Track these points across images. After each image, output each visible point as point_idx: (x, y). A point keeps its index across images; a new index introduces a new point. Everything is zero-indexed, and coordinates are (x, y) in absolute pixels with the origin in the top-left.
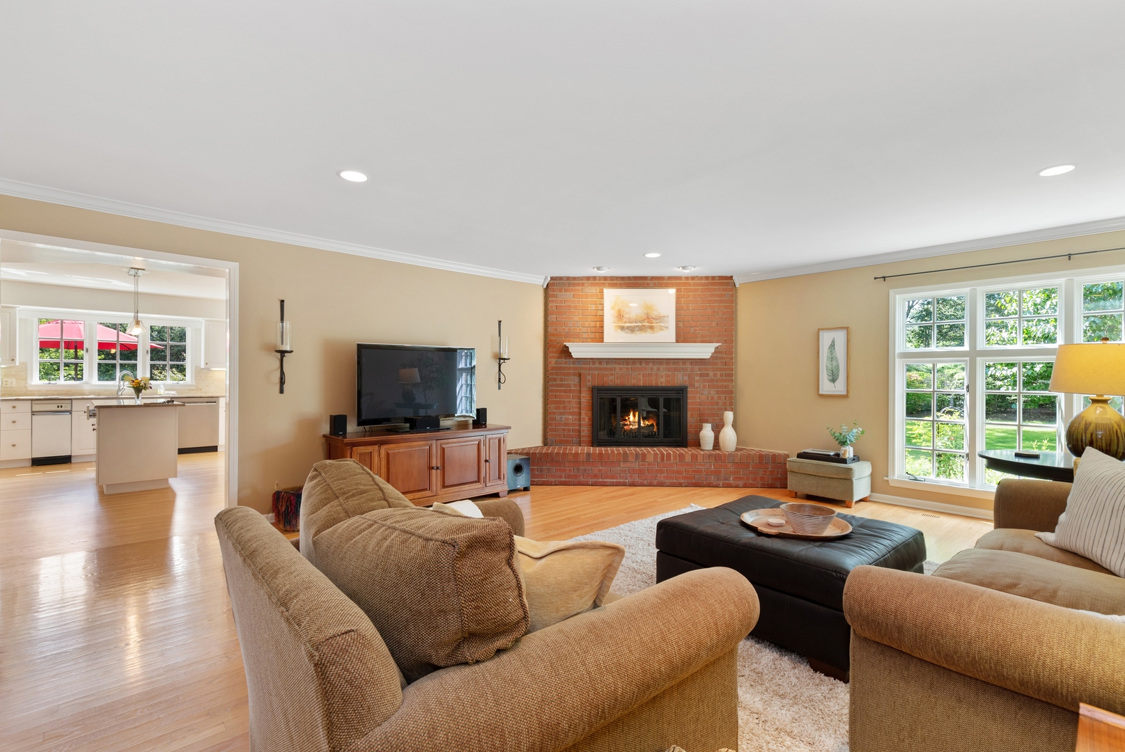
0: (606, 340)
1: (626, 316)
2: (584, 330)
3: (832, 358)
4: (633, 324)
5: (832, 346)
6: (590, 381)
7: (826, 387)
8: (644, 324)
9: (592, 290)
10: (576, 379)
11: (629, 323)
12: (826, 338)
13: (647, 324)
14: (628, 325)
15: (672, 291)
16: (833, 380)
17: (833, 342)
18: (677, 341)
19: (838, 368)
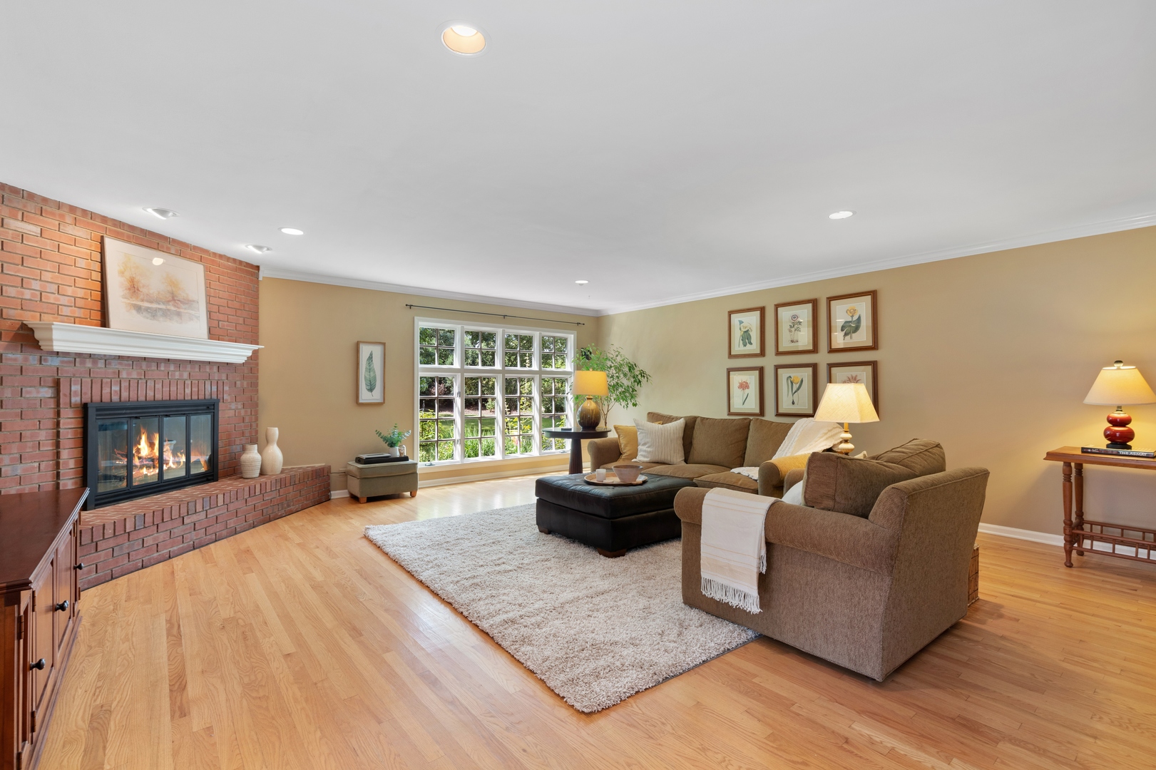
0: (113, 324)
1: (142, 288)
2: (63, 300)
3: (370, 369)
4: (155, 306)
5: (370, 358)
7: (365, 396)
8: (168, 307)
9: (78, 234)
11: (147, 301)
12: (365, 350)
13: (173, 308)
14: (146, 304)
15: (198, 269)
16: (371, 390)
17: (371, 354)
18: (210, 337)
19: (375, 378)
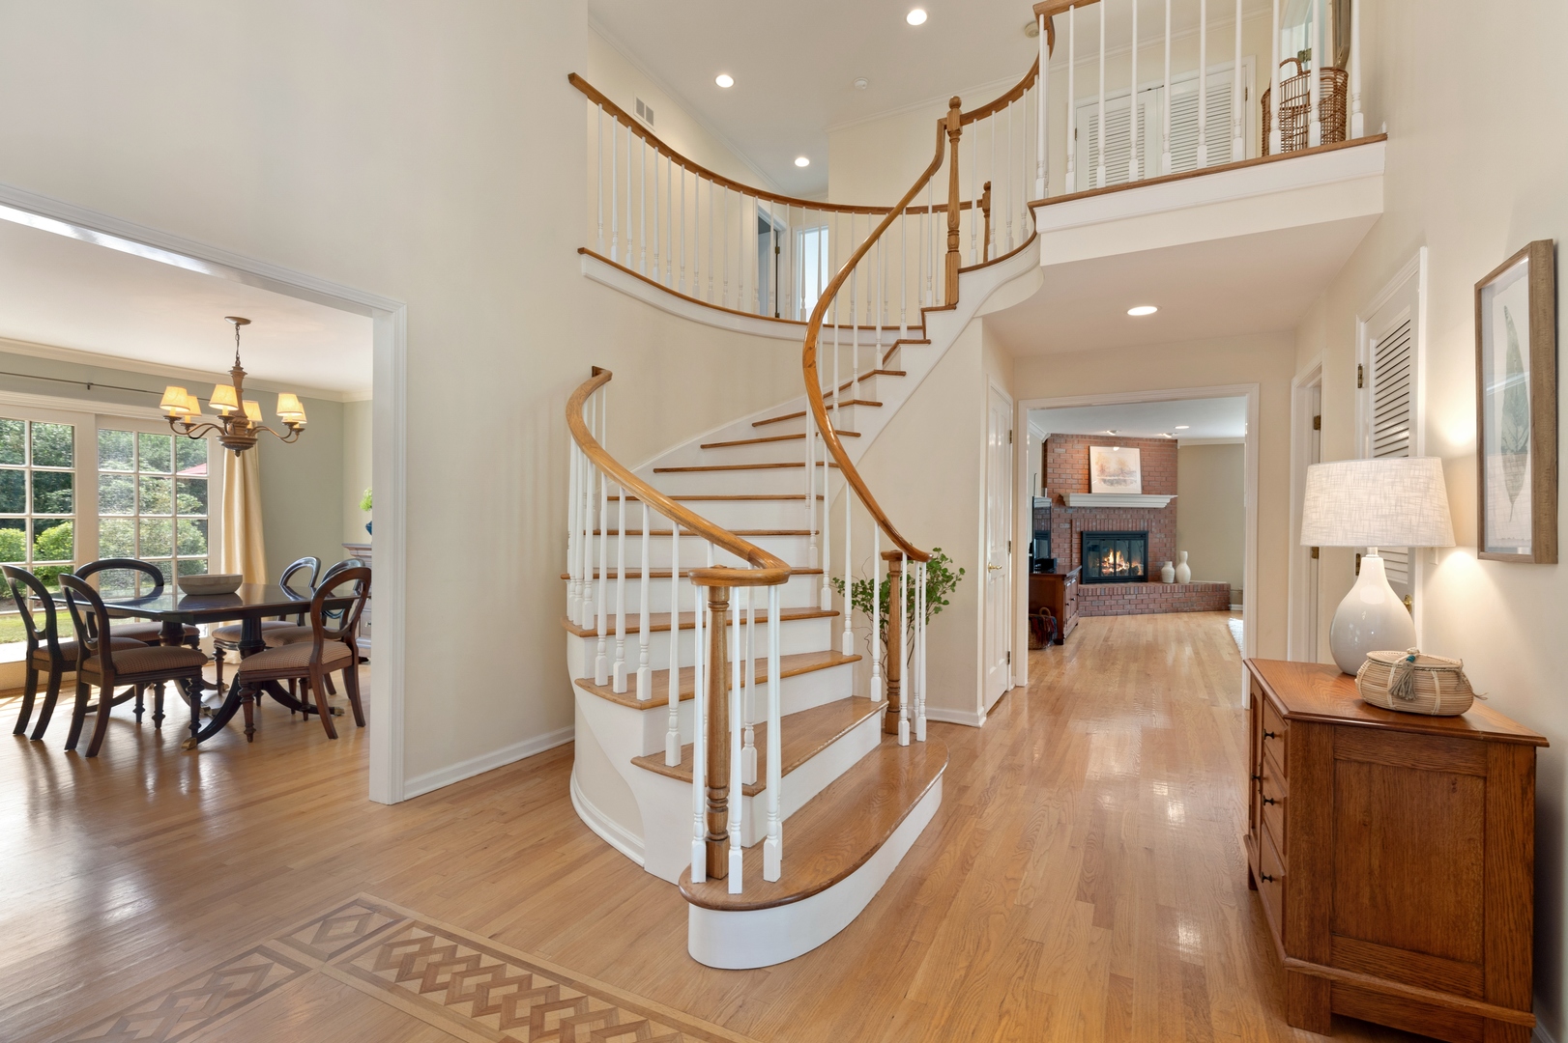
0: (1093, 491)
1: (1107, 470)
2: (1074, 481)
4: (1112, 478)
6: (1078, 527)
8: (1119, 477)
9: (1080, 447)
10: (1068, 526)
11: (1110, 476)
13: (1121, 478)
14: (1108, 478)
15: (1136, 452)
18: (1143, 494)
